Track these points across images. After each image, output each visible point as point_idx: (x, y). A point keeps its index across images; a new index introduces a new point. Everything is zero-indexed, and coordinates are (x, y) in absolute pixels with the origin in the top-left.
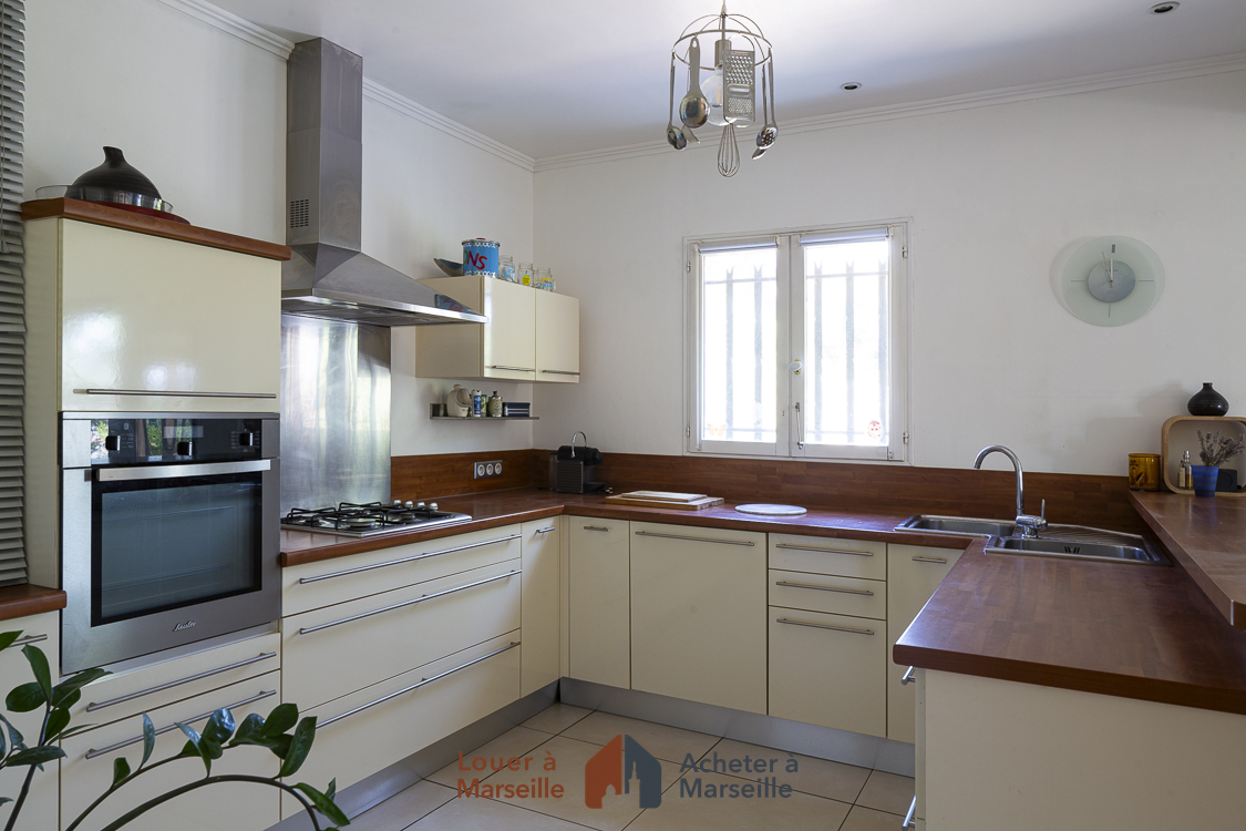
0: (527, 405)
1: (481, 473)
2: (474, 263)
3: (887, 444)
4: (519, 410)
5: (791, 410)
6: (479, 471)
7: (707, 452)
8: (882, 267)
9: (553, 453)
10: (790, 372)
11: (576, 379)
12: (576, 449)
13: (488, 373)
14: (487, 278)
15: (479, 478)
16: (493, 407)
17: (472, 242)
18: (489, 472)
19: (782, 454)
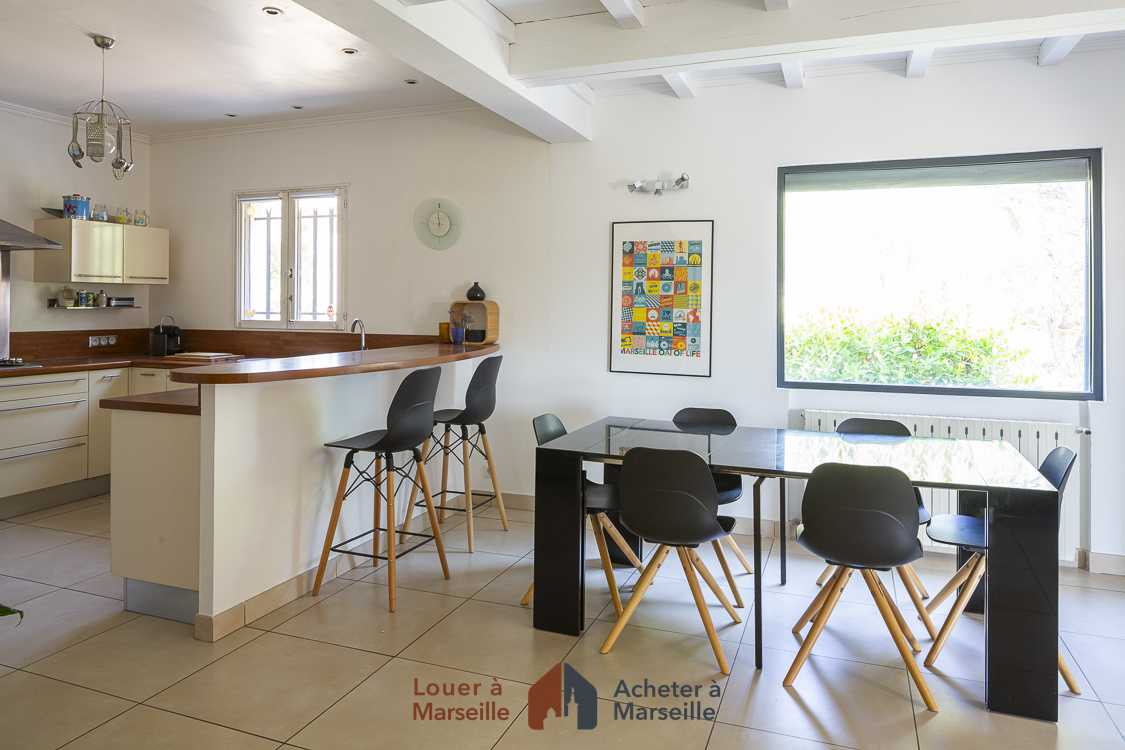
0: (132, 299)
1: (95, 344)
2: (68, 210)
3: (335, 319)
4: (127, 302)
5: (289, 299)
6: (92, 342)
7: (245, 328)
8: (332, 212)
9: (152, 330)
10: (289, 277)
11: (166, 282)
12: (163, 327)
13: (74, 279)
14: (74, 222)
15: (94, 347)
16: (99, 300)
17: (69, 197)
18: (103, 343)
19: (283, 328)
